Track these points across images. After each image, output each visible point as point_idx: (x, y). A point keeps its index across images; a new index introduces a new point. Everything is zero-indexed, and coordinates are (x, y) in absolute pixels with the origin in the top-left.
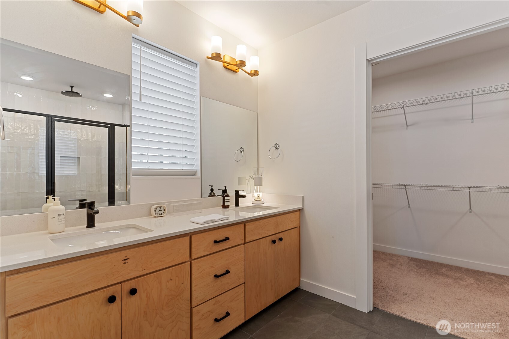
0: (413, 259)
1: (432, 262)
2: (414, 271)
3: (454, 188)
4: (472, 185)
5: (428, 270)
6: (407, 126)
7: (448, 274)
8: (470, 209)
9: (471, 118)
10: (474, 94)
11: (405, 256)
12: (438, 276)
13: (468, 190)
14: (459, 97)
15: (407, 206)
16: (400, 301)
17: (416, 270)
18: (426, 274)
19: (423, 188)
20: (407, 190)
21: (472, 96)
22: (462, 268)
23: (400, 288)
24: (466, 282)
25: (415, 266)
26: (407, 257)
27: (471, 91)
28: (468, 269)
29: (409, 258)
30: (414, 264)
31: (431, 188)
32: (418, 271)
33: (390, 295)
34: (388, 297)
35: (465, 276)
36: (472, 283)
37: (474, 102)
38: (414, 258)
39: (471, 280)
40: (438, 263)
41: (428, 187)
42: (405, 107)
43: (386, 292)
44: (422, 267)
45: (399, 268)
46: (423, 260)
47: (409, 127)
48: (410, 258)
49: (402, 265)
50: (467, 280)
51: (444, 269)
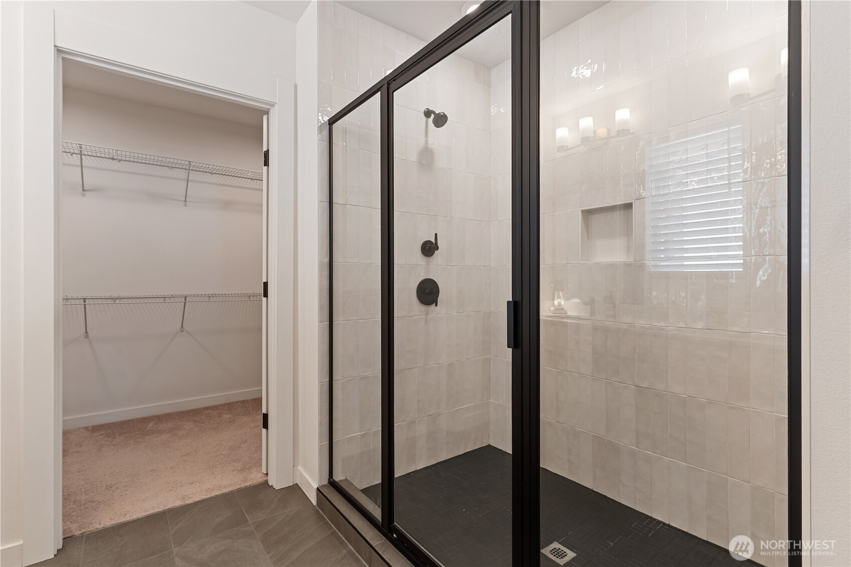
0: (95, 429)
1: (129, 421)
2: (108, 445)
3: (166, 299)
4: (187, 293)
5: (128, 434)
6: (84, 190)
7: (159, 428)
8: (182, 327)
9: (184, 200)
10: (191, 168)
11: (79, 429)
12: (147, 437)
13: (184, 301)
14: (169, 165)
15: (83, 337)
16: (107, 502)
17: (110, 442)
18: (129, 442)
19: (117, 301)
20: (87, 306)
21: (189, 170)
22: (171, 413)
23: (96, 483)
24: (184, 429)
25: (105, 437)
26: (84, 428)
27: (187, 163)
28: (180, 412)
29: (87, 428)
30: (101, 435)
31: (126, 301)
32: (114, 443)
33: (85, 502)
34: (83, 507)
35: (180, 423)
36: (192, 428)
37: (190, 179)
38: (96, 426)
39: (189, 425)
40: (138, 419)
41: (121, 299)
42: (84, 155)
43: (75, 502)
44: (117, 434)
45: (77, 452)
46: (113, 423)
47: (87, 193)
48: (90, 428)
49: (81, 446)
50: (185, 426)
51: (151, 425)
